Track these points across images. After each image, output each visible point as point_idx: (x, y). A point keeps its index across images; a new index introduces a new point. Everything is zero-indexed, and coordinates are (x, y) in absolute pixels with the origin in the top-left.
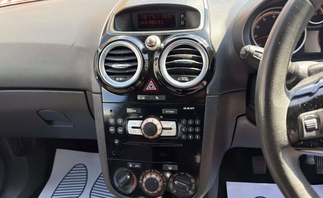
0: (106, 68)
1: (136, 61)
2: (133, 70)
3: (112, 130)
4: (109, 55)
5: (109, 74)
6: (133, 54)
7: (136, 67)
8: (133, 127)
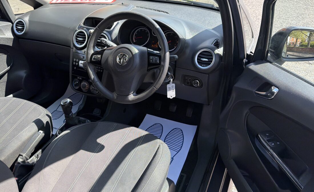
0: (76, 39)
1: (85, 38)
2: (84, 42)
3: (74, 63)
4: (78, 34)
5: (77, 41)
6: (85, 35)
7: (85, 40)
8: (81, 63)
